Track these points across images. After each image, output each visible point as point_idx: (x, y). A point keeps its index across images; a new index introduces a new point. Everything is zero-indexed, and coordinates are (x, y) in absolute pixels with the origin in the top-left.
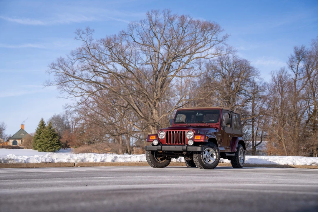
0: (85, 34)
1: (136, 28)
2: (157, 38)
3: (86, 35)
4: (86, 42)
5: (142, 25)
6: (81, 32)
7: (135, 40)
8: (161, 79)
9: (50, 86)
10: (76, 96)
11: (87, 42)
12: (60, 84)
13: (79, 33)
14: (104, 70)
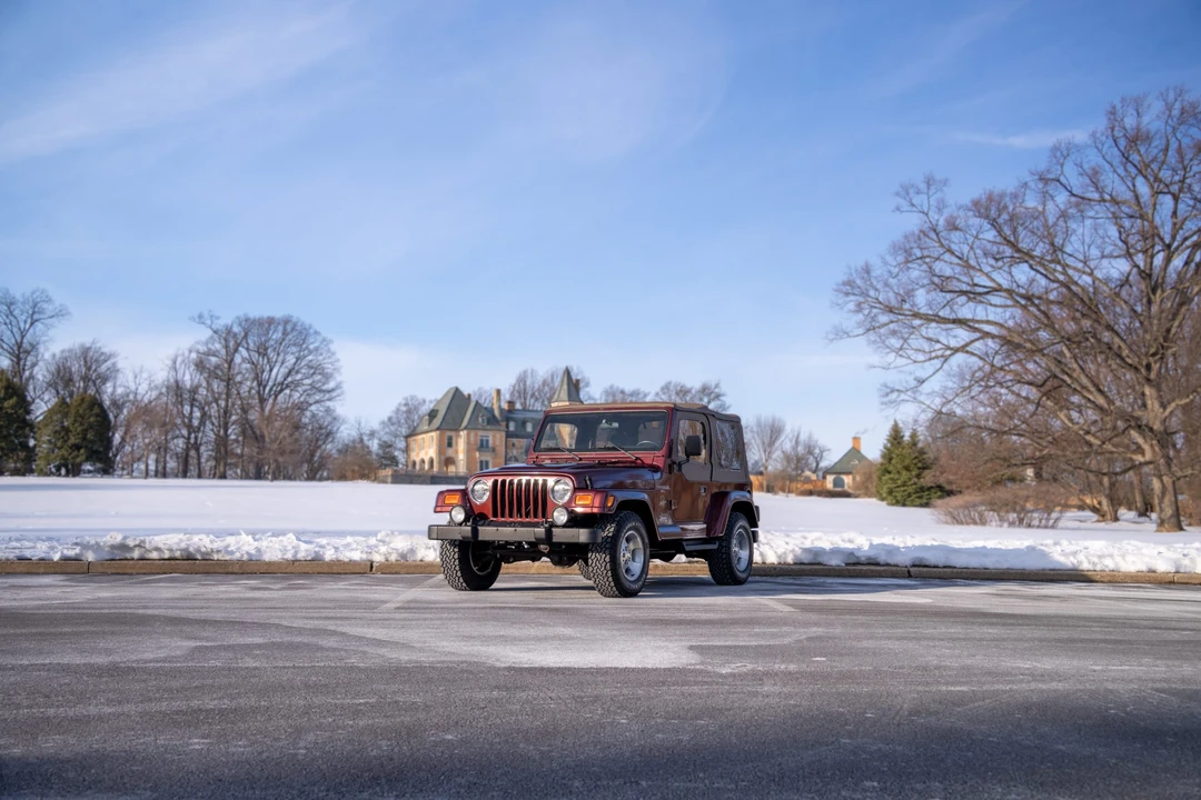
0: (922, 193)
1: (1073, 157)
2: (1145, 177)
3: (926, 197)
4: (927, 214)
5: (1100, 146)
6: (911, 191)
7: (1075, 192)
8: (1158, 295)
9: (841, 338)
10: (915, 362)
11: (931, 214)
12: (869, 330)
13: (908, 194)
14: (976, 285)
